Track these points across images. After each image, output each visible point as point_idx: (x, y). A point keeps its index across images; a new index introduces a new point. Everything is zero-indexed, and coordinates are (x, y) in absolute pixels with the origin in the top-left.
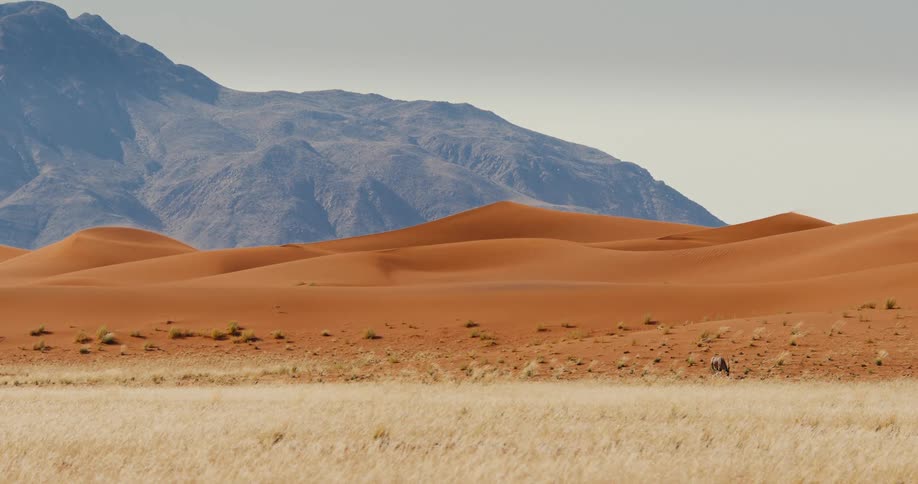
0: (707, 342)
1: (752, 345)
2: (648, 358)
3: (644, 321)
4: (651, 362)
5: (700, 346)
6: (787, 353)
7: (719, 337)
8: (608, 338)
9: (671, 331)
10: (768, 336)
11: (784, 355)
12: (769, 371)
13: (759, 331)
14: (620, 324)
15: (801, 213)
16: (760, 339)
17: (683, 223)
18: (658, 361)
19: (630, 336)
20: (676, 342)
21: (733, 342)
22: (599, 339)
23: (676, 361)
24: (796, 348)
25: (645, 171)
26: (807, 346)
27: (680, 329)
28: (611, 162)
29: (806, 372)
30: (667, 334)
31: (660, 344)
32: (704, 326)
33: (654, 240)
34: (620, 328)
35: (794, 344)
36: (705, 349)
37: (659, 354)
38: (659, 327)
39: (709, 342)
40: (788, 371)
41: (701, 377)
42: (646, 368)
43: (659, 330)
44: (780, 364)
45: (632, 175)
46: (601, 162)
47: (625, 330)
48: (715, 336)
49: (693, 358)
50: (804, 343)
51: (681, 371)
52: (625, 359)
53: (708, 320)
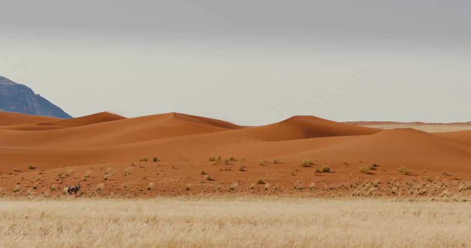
0: (61, 179)
1: (85, 180)
2: (30, 186)
3: (29, 167)
4: (32, 188)
5: (58, 180)
6: (103, 184)
7: (67, 176)
8: (9, 176)
9: (43, 172)
10: (93, 175)
11: (101, 185)
12: (93, 193)
13: (88, 173)
14: (16, 168)
15: (111, 112)
16: (89, 177)
17: (49, 116)
18: (35, 188)
19: (21, 175)
20: (46, 178)
21: (75, 178)
22: (4, 176)
23: (45, 188)
24: (107, 181)
25: (30, 89)
26: (113, 180)
27: (47, 171)
28: (12, 84)
29: (112, 193)
30: (40, 174)
31: (36, 179)
32: (60, 170)
33: (34, 125)
34: (16, 171)
35: (106, 179)
36: (60, 182)
37: (35, 184)
38: (36, 170)
39: (63, 178)
40: (104, 193)
41: (58, 196)
42: (28, 191)
43: (36, 172)
44: (99, 189)
45: (22, 91)
46: (6, 84)
47: (18, 172)
48: (66, 175)
49: (53, 186)
50: (111, 179)
51: (47, 194)
52: (18, 187)
53: (62, 167)
